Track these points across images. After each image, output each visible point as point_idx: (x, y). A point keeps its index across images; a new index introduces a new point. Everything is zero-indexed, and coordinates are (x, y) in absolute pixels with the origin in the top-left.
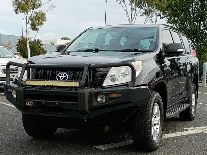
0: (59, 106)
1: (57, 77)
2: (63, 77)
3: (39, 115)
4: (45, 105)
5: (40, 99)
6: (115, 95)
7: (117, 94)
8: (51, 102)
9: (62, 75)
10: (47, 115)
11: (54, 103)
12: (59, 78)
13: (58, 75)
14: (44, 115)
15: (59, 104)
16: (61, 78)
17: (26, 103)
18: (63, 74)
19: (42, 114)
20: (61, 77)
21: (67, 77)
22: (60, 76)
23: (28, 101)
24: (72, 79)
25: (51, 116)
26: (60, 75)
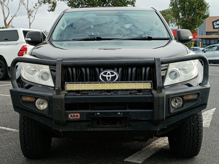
0: (122, 116)
1: (100, 77)
2: (110, 76)
3: (88, 131)
4: (100, 116)
5: (88, 109)
6: (191, 97)
7: (193, 95)
8: (110, 112)
9: (109, 74)
10: (100, 130)
11: (114, 112)
12: (104, 78)
13: (102, 73)
14: (95, 130)
15: (122, 114)
16: (107, 78)
17: (68, 116)
18: (109, 72)
19: (92, 130)
20: (107, 76)
21: (116, 76)
22: (105, 76)
23: (72, 113)
24: (122, 80)
25: (106, 131)
26: (105, 74)
